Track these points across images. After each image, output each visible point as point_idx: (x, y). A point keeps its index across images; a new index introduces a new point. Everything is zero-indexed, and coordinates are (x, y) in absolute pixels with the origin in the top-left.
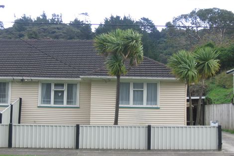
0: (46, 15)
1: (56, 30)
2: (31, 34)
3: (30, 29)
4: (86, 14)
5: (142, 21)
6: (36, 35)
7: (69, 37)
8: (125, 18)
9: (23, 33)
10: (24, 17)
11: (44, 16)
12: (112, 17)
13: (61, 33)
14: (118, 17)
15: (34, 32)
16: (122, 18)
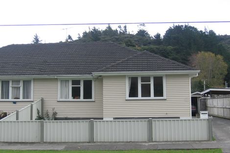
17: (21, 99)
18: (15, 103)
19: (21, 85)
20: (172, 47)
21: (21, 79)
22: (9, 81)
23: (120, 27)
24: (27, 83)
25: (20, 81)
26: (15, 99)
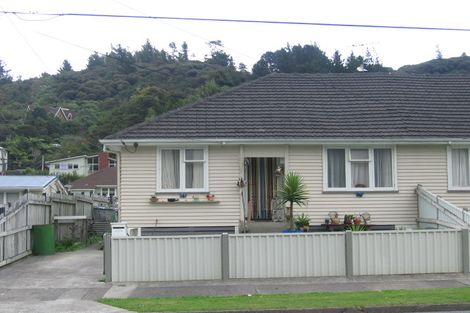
17: (372, 187)
18: (359, 195)
19: (371, 158)
21: (369, 146)
22: (343, 151)
23: (172, 45)
24: (382, 154)
25: (367, 150)
26: (357, 186)
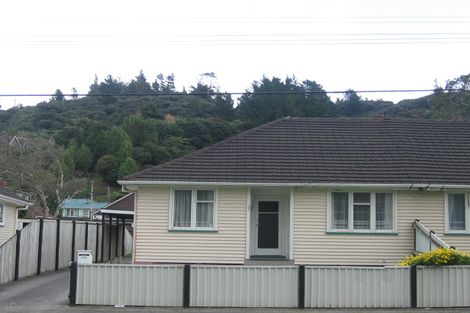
0: (145, 76)
1: (170, 102)
2: (146, 109)
3: (123, 101)
4: (212, 75)
5: (305, 86)
6: (154, 110)
7: (195, 113)
8: (288, 81)
9: (111, 106)
10: (110, 81)
11: (142, 78)
12: (266, 81)
13: (179, 108)
14: (276, 80)
15: (151, 106)
16: (283, 80)
20: (241, 122)
